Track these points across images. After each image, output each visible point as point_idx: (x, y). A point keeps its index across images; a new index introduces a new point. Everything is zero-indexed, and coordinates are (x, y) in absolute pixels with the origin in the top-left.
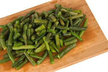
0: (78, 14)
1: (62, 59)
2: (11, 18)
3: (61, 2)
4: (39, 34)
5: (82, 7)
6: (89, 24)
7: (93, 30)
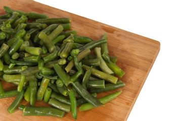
0: (112, 74)
1: (27, 117)
2: (35, 7)
3: (117, 38)
4: (27, 57)
5: (136, 69)
6: (115, 102)
7: (108, 116)
